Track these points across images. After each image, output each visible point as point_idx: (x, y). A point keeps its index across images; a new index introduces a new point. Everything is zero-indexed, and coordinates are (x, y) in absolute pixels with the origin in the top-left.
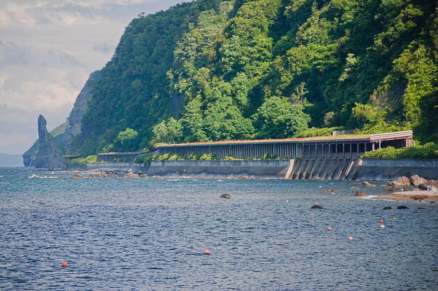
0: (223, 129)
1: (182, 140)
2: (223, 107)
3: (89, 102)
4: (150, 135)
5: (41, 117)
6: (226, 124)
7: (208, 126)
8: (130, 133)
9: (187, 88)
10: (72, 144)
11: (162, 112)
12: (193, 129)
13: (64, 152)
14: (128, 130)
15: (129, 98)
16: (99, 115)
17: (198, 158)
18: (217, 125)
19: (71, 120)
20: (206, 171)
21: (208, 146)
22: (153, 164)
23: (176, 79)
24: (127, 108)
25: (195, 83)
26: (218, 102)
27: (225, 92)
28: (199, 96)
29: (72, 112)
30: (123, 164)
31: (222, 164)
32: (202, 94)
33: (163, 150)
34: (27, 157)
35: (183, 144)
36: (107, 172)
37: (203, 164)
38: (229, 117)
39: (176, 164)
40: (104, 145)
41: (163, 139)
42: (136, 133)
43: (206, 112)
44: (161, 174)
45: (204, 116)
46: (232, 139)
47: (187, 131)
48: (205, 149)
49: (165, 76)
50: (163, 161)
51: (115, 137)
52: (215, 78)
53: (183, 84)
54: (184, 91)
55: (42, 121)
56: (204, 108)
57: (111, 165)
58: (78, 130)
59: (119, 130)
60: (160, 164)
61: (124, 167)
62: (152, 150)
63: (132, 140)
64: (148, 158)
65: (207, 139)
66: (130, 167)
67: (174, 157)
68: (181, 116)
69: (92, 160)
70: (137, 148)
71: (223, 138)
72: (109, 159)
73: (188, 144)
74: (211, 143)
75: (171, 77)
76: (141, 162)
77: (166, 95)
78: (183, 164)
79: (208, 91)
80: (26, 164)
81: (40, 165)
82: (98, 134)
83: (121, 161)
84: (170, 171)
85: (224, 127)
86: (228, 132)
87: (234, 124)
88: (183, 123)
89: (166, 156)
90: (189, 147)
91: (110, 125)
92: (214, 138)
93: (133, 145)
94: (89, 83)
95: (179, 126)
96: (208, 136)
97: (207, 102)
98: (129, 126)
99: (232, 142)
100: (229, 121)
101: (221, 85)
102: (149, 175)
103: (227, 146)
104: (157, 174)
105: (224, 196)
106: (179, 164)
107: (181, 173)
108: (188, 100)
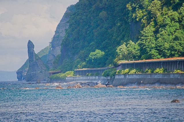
0: (172, 48)
1: (140, 57)
2: (172, 31)
3: (66, 30)
5: (30, 42)
6: (174, 45)
7: (160, 46)
8: (99, 53)
10: (54, 63)
11: (124, 36)
12: (148, 49)
13: (48, 69)
14: (97, 51)
15: (98, 26)
16: (75, 39)
17: (152, 72)
18: (167, 45)
19: (53, 44)
20: (160, 82)
21: (160, 62)
22: (117, 77)
24: (96, 34)
26: (167, 27)
27: (173, 19)
28: (152, 23)
29: (54, 37)
30: (94, 78)
31: (172, 76)
32: (155, 21)
33: (124, 66)
34: (19, 73)
35: (140, 61)
37: (156, 77)
38: (176, 39)
39: (135, 76)
40: (78, 63)
41: (125, 57)
42: (103, 53)
43: (158, 35)
44: (124, 85)
45: (157, 38)
46: (179, 56)
47: (143, 51)
48: (158, 64)
50: (125, 75)
51: (87, 56)
54: (140, 20)
55: (30, 45)
56: (156, 32)
57: (85, 78)
58: (58, 51)
59: (90, 51)
60: (123, 77)
61: (95, 80)
62: (116, 66)
63: (100, 59)
64: (113, 72)
65: (159, 56)
66: (99, 79)
67: (133, 71)
68: (138, 39)
69: (69, 75)
70: (104, 65)
71: (172, 55)
72: (83, 73)
73: (144, 61)
74: (163, 59)
76: (108, 75)
77: (126, 23)
78: (141, 77)
79: (160, 19)
80: (19, 78)
81: (30, 79)
82: (74, 54)
83: (92, 75)
84: (131, 82)
86: (176, 50)
87: (180, 44)
88: (140, 45)
89: (127, 70)
90: (145, 63)
91: (83, 47)
92: (165, 56)
93: (101, 62)
94: (66, 15)
95: (137, 47)
96: (160, 54)
97: (159, 27)
98: (98, 48)
99: (179, 58)
100: (176, 42)
101: (170, 14)
102: (114, 86)
103: (176, 62)
104: (120, 85)
105: (174, 101)
106: (137, 77)
107: (139, 84)
108: (144, 27)
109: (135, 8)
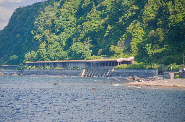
0: (55, 56)
1: (37, 60)
2: (55, 46)
4: (24, 58)
6: (56, 54)
7: (48, 54)
9: (40, 38)
11: (29, 48)
12: (42, 56)
14: (14, 56)
15: (15, 42)
17: (44, 68)
18: (52, 54)
20: (48, 73)
21: (48, 63)
22: (24, 70)
23: (35, 34)
24: (14, 46)
25: (43, 36)
26: (53, 44)
27: (56, 40)
28: (45, 42)
30: (12, 70)
31: (54, 71)
32: (46, 41)
33: (29, 64)
35: (38, 62)
36: (5, 74)
37: (46, 71)
38: (57, 50)
39: (34, 70)
40: (3, 62)
41: (29, 60)
42: (17, 57)
43: (48, 48)
44: (28, 75)
45: (47, 50)
46: (59, 60)
47: (39, 56)
48: (47, 64)
49: (30, 33)
51: (8, 58)
52: (52, 34)
53: (38, 37)
54: (38, 40)
56: (47, 46)
57: (6, 70)
59: (10, 56)
60: (28, 70)
61: (12, 71)
62: (24, 64)
63: (16, 60)
64: (22, 68)
65: (48, 60)
66: (15, 71)
67: (34, 67)
68: (37, 50)
70: (18, 63)
71: (55, 59)
72: (5, 68)
73: (40, 62)
74: (50, 61)
75: (33, 33)
76: (20, 69)
77: (31, 41)
78: (38, 70)
79: (49, 40)
83: (11, 69)
84: (32, 73)
85: (55, 55)
86: (57, 57)
87: (60, 54)
88: (38, 53)
89: (30, 67)
90: (40, 63)
91: (6, 54)
92: (51, 60)
93: (16, 62)
95: (36, 54)
97: (48, 44)
98: (14, 54)
99: (59, 61)
100: (57, 52)
101: (54, 37)
102: (23, 75)
103: (57, 63)
104: (26, 75)
105: (55, 84)
106: (36, 70)
107: (37, 74)
108: (40, 43)
109: (36, 33)
